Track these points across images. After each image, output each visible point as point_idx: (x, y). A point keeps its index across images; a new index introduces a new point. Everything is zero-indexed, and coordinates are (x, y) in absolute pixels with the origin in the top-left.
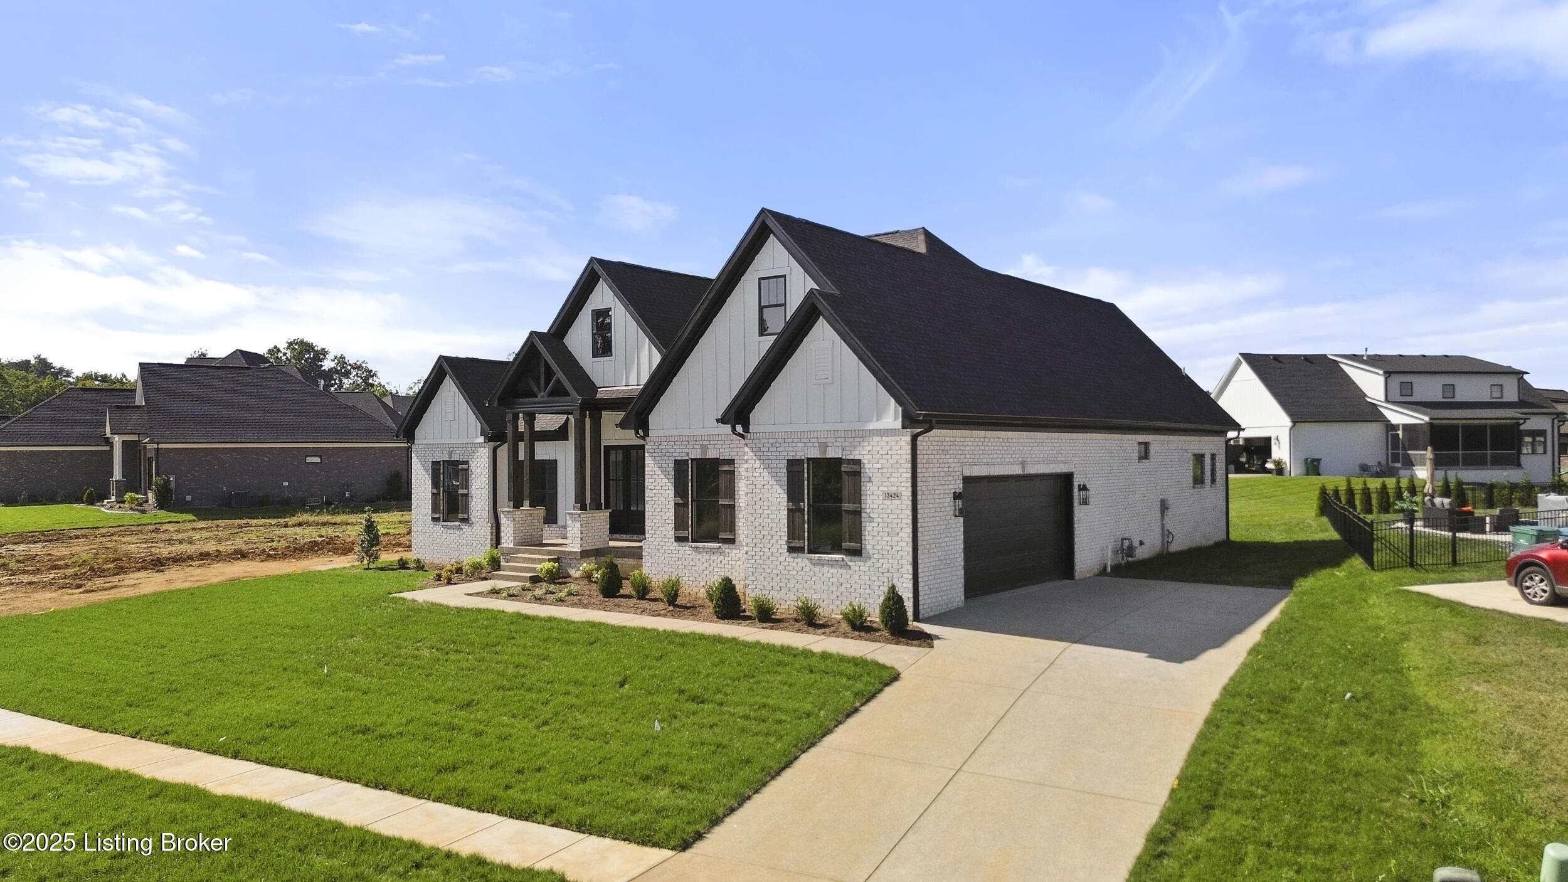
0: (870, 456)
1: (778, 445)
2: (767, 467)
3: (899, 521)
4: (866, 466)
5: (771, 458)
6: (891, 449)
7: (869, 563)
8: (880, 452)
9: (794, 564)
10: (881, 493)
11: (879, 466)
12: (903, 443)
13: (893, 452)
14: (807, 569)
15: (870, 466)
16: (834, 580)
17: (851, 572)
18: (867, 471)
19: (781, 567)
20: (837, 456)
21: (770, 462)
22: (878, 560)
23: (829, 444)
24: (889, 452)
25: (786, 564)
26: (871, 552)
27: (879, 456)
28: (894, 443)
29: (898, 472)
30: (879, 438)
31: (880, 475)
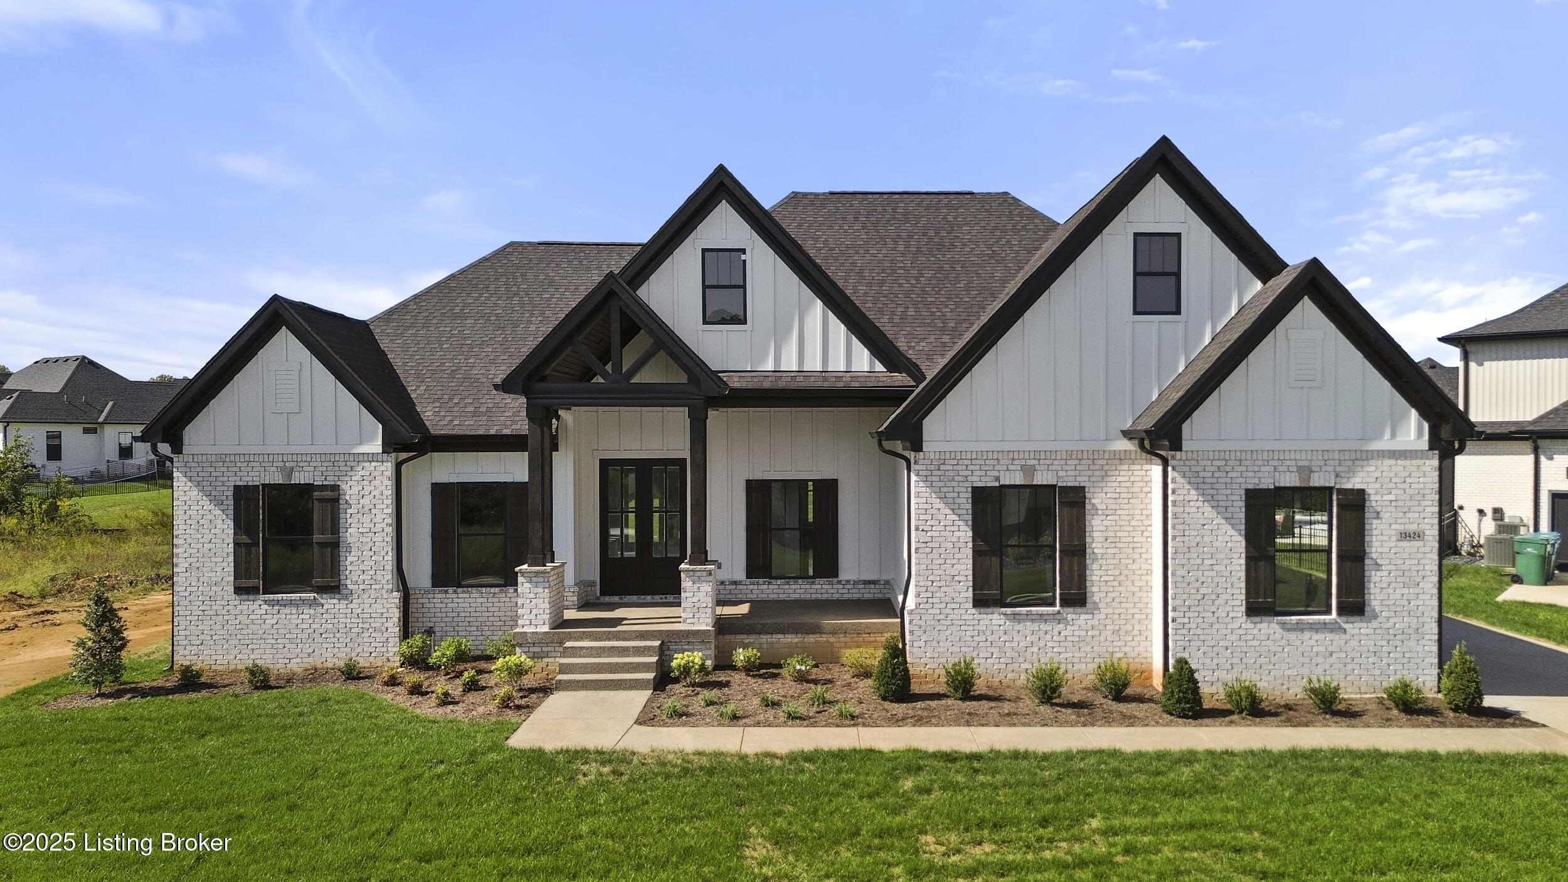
0: (1378, 486)
1: (1228, 468)
2: (1212, 500)
3: (1421, 567)
4: (1373, 498)
5: (1217, 486)
6: (1410, 476)
7: (1375, 624)
8: (1394, 480)
9: (1255, 631)
10: (1394, 532)
11: (1392, 497)
12: (1427, 469)
13: (1412, 480)
14: (1278, 637)
15: (1378, 497)
16: (1321, 649)
17: (1347, 637)
18: (1374, 504)
19: (1234, 637)
20: (1327, 485)
21: (1215, 492)
22: (1388, 619)
23: (1314, 469)
24: (1408, 480)
25: (1241, 632)
26: (1378, 609)
27: (1391, 485)
28: (1415, 469)
29: (1419, 505)
30: (1392, 462)
31: (1393, 509)
